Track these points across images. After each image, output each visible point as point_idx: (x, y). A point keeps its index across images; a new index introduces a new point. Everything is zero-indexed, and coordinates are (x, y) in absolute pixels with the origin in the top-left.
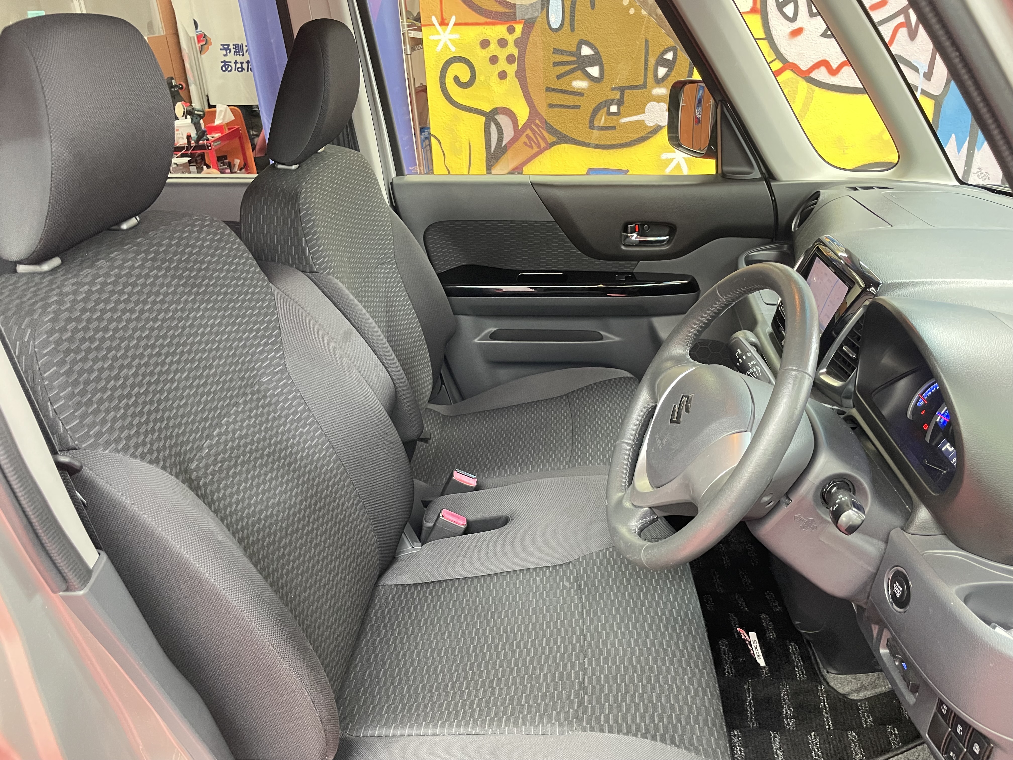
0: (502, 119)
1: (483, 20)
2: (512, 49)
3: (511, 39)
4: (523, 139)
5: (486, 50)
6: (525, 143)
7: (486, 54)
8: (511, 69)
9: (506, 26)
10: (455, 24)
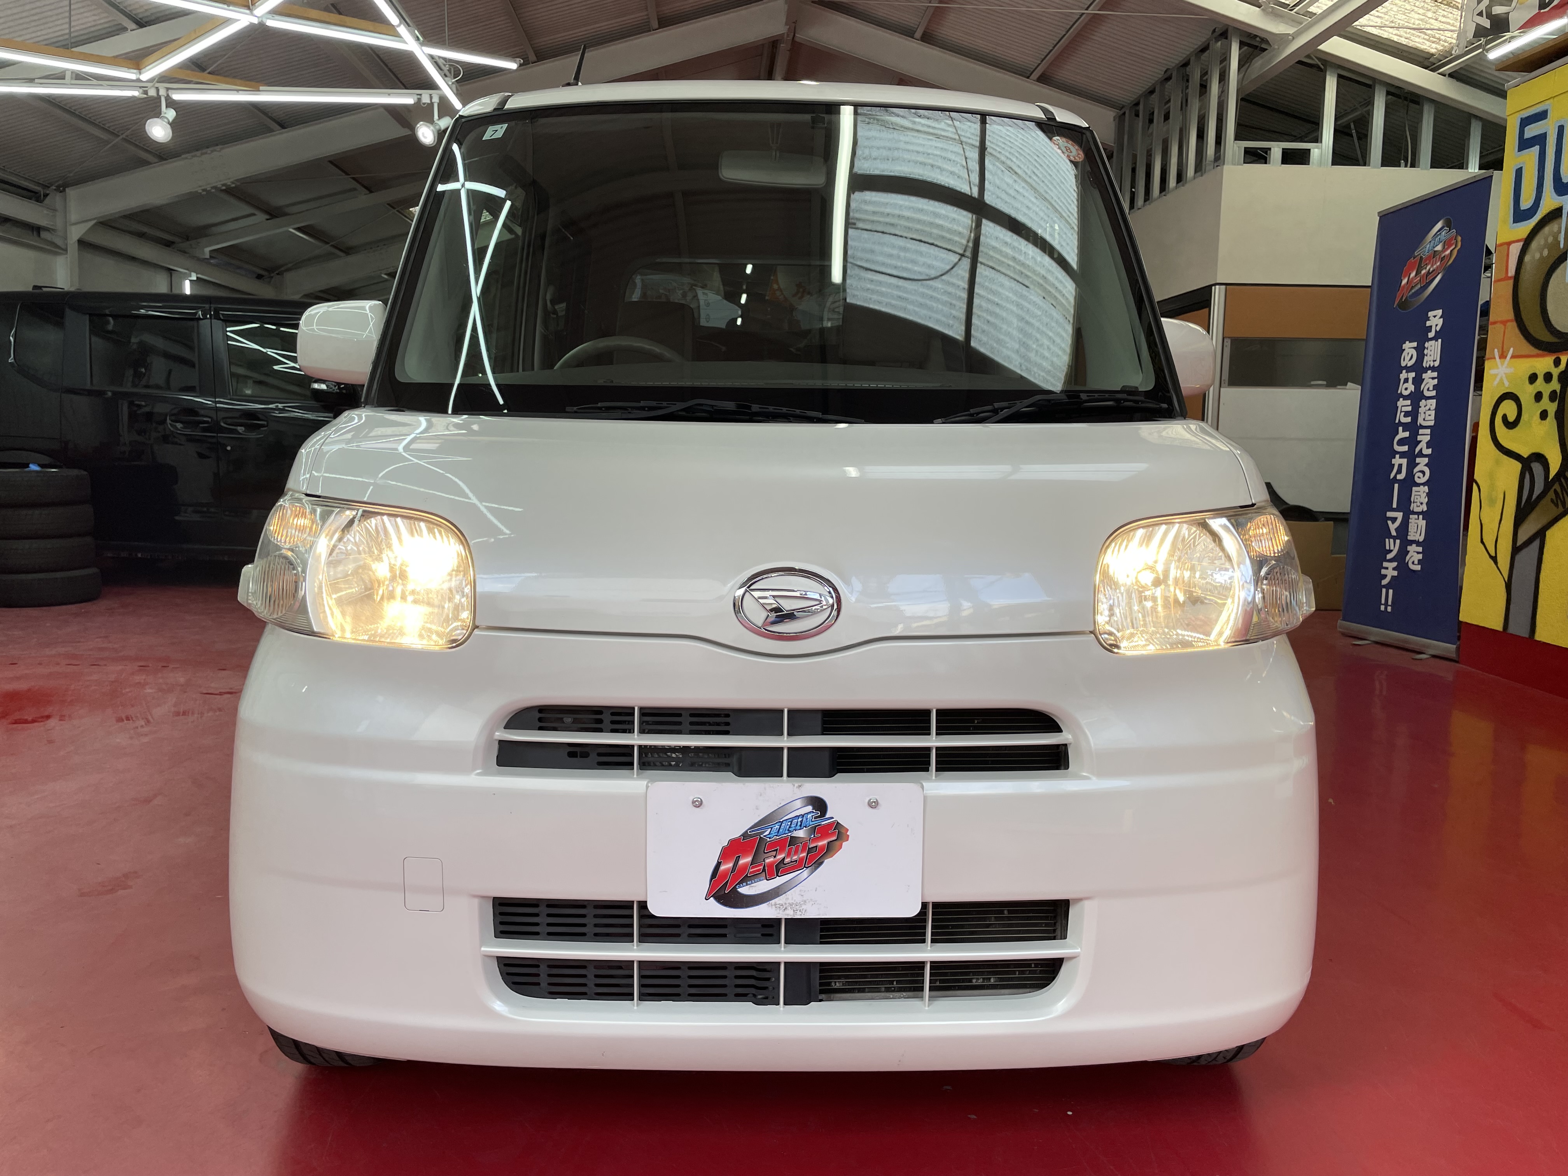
0: (1537, 467)
1: (1536, 351)
2: (1555, 385)
3: (1556, 372)
4: (1551, 495)
5: (1533, 385)
6: (1552, 500)
7: (1532, 390)
8: (1552, 408)
9: (1554, 358)
10: (1513, 357)
